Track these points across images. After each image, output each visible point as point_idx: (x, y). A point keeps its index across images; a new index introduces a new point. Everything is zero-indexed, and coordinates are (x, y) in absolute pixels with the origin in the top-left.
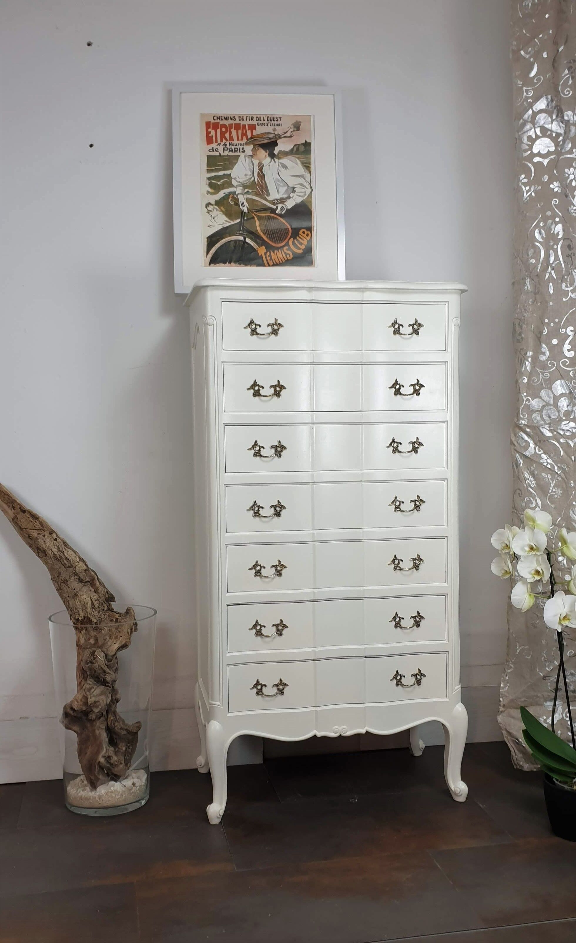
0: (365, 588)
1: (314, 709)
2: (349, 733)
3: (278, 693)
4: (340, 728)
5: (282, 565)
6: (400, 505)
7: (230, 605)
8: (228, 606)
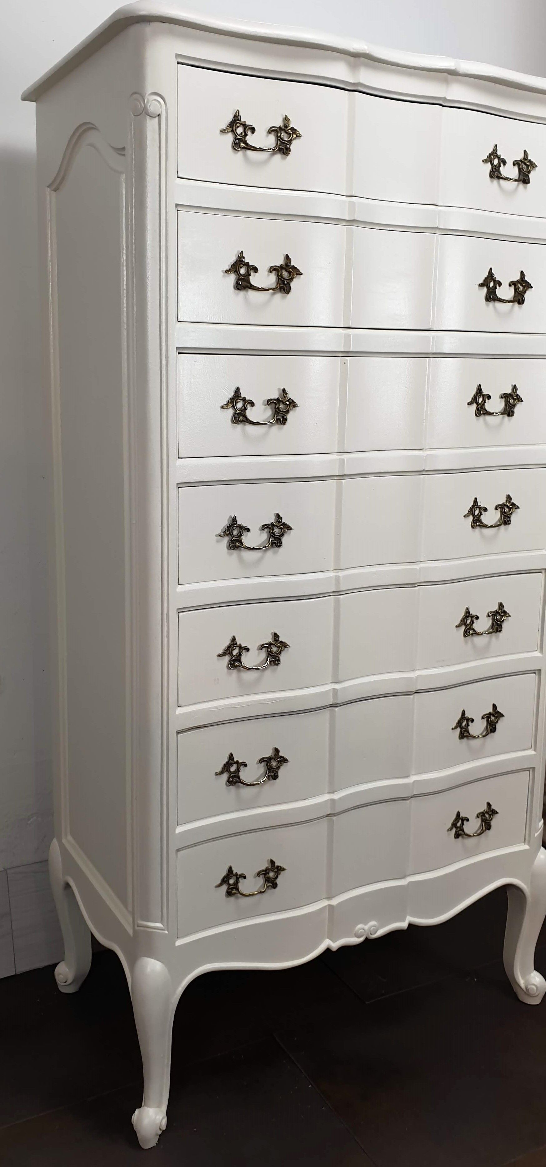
0: (418, 673)
1: (325, 903)
2: (381, 932)
3: (266, 886)
4: (367, 927)
5: (282, 642)
6: (479, 515)
7: (183, 731)
8: (180, 732)
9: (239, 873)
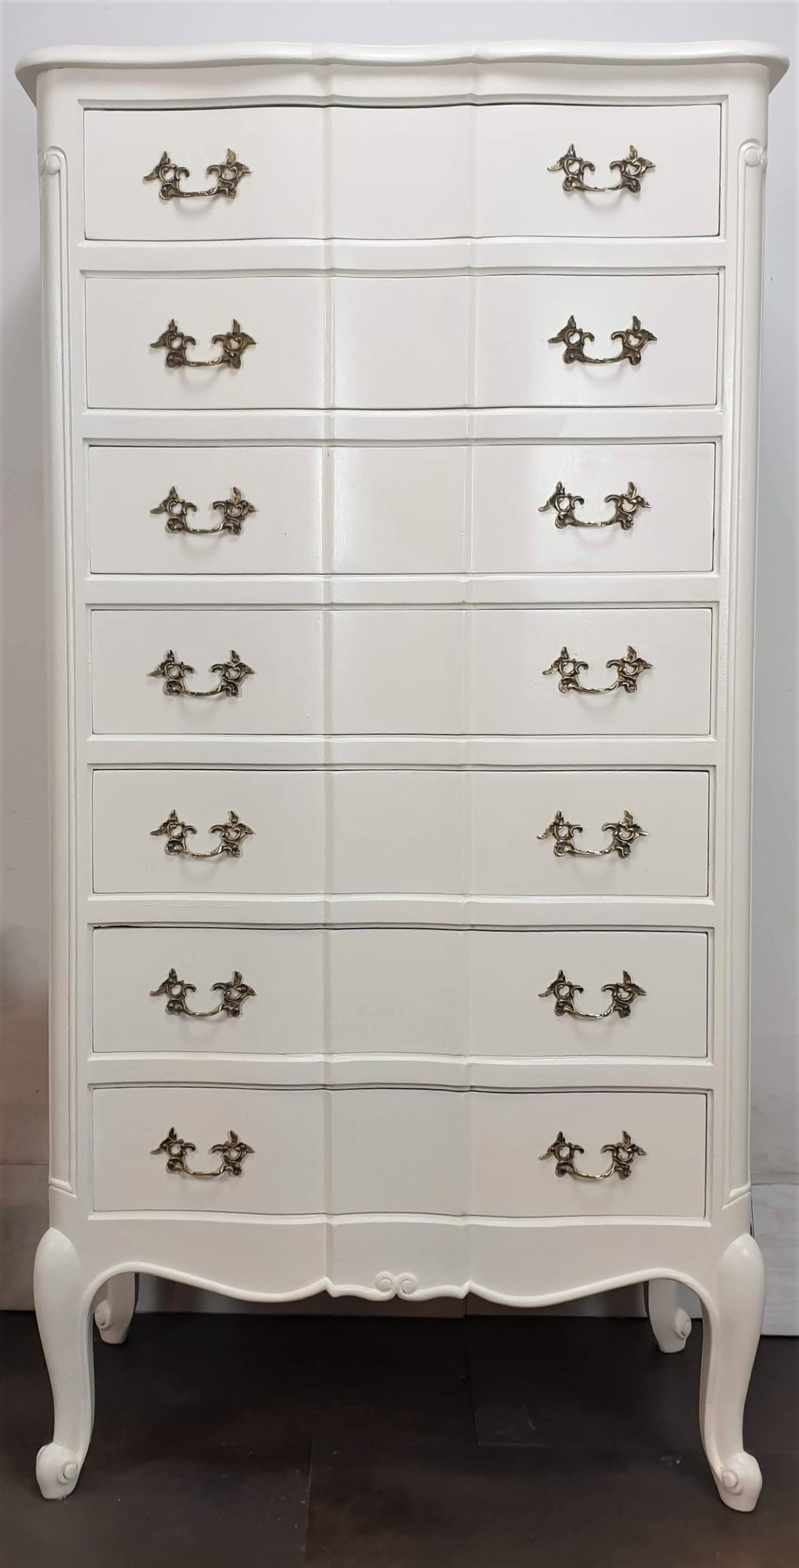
0: (473, 899)
1: (322, 1219)
2: (421, 1293)
3: (224, 1170)
4: (396, 1279)
5: (241, 825)
6: (575, 673)
7: (99, 927)
8: (95, 928)
9: (186, 1141)
